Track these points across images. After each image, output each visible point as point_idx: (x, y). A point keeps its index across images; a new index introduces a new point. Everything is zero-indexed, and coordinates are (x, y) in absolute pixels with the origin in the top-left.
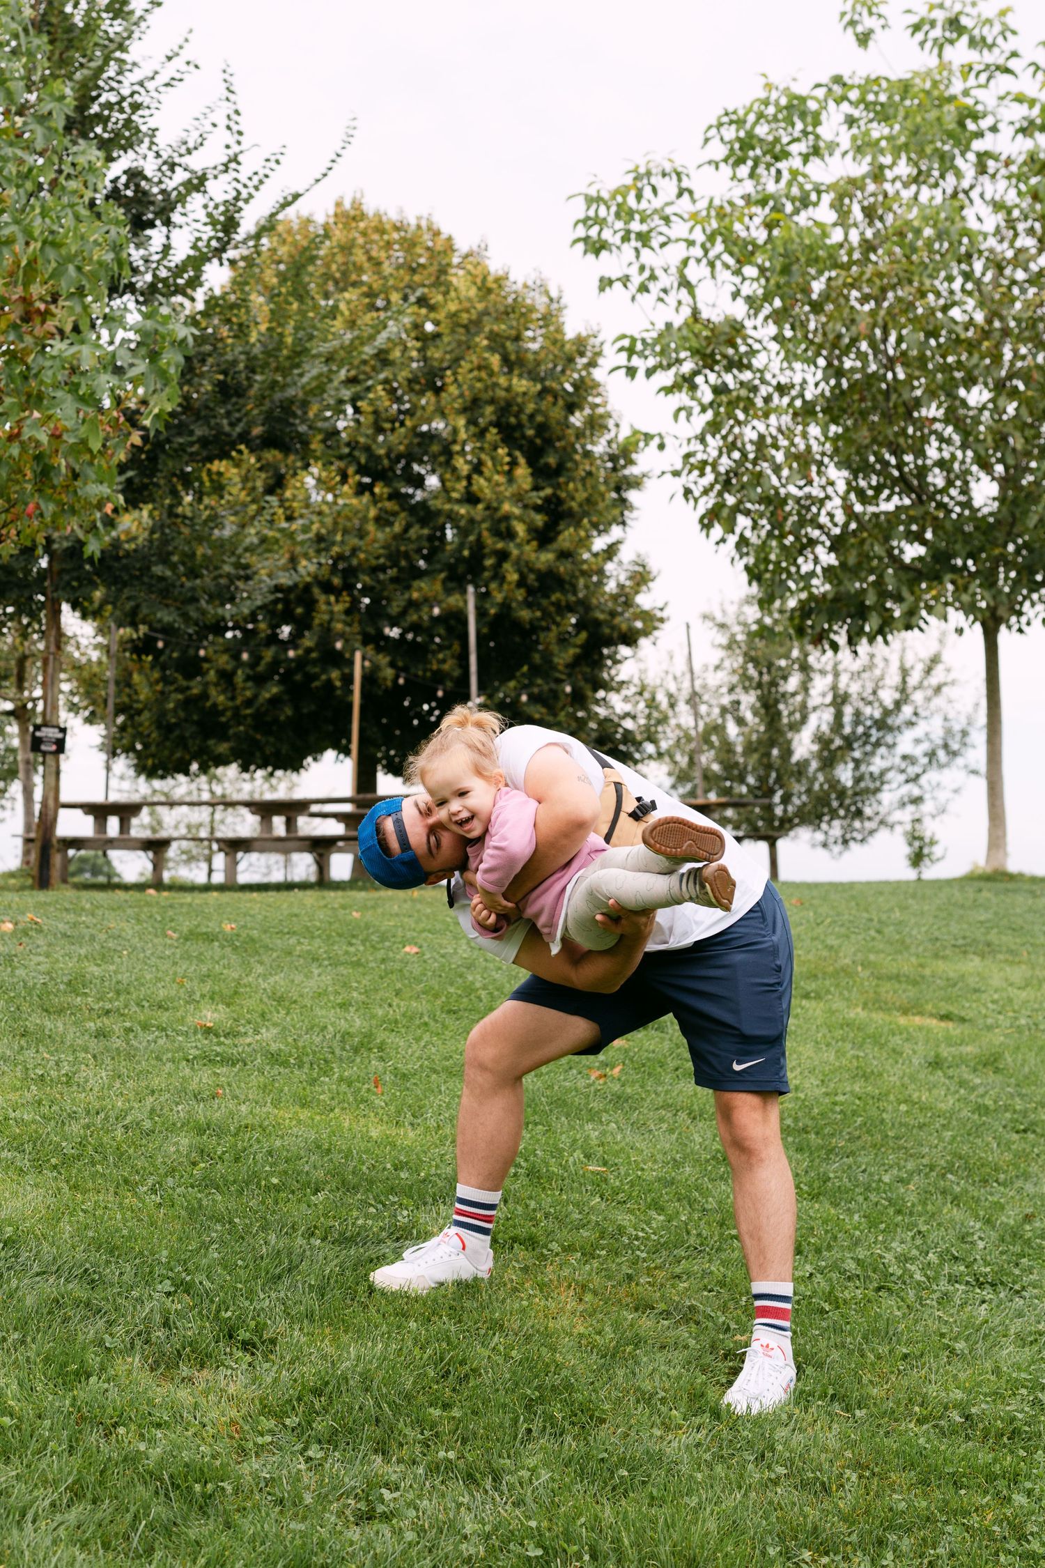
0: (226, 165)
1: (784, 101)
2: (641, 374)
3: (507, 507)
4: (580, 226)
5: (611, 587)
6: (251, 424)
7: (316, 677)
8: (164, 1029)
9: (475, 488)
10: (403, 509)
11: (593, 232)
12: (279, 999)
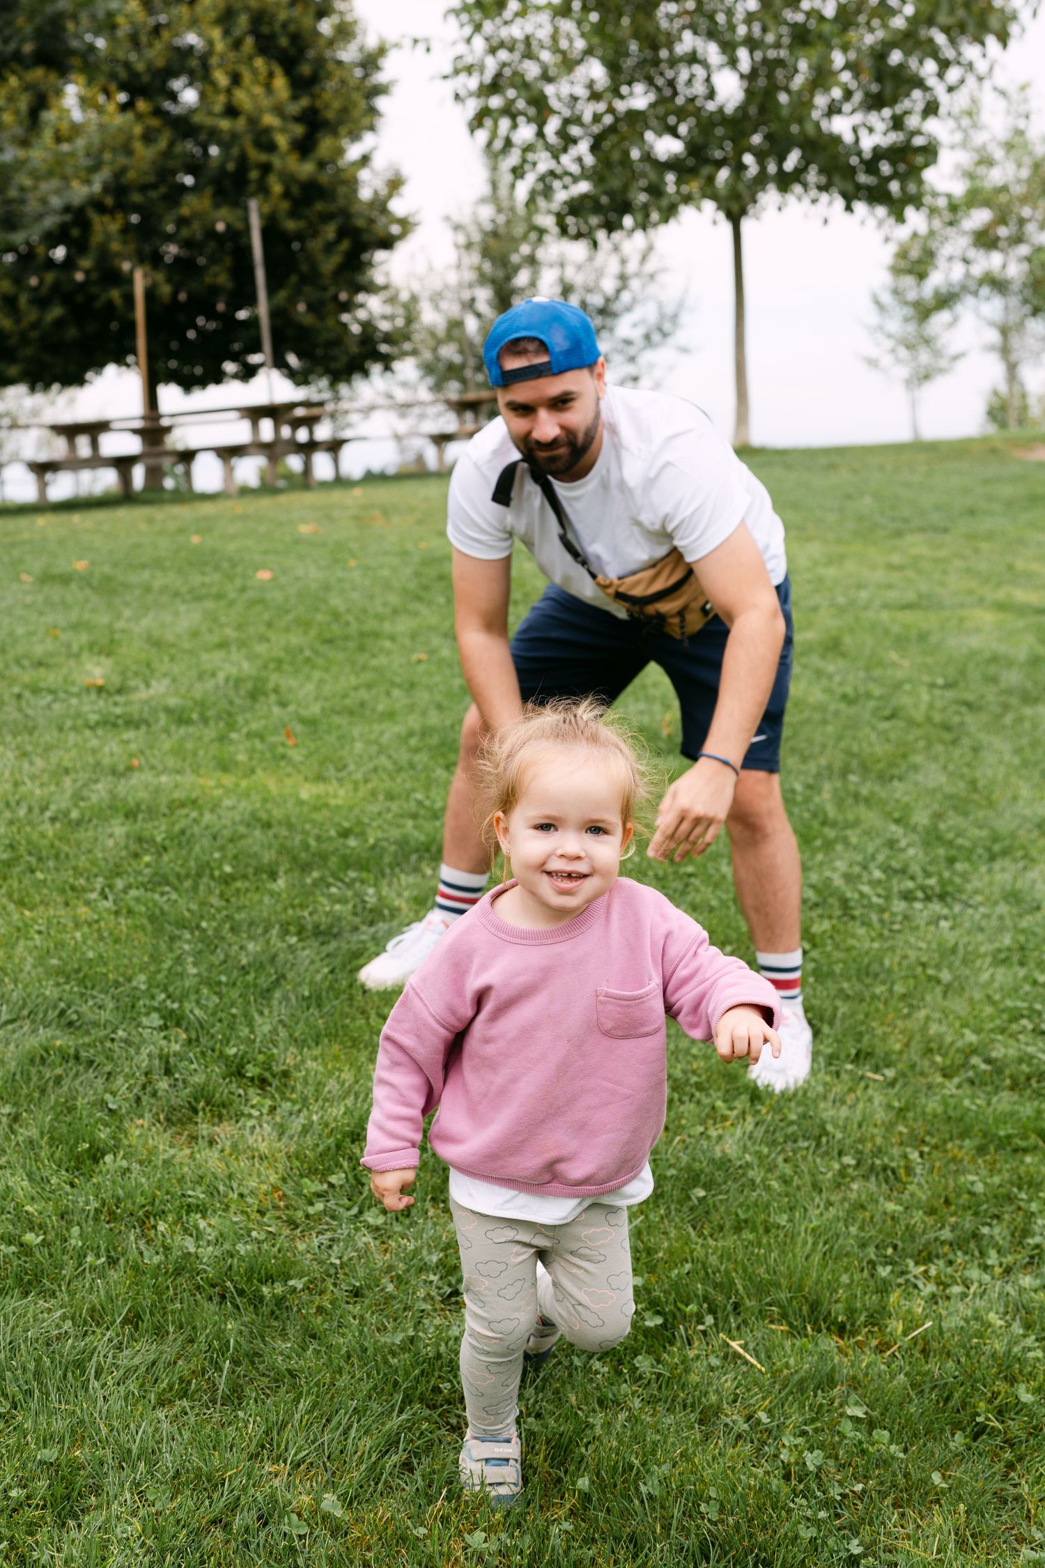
3: (268, 119)
5: (365, 194)
6: (21, 42)
7: (97, 298)
8: (54, 692)
9: (235, 102)
10: (166, 125)
12: (157, 643)
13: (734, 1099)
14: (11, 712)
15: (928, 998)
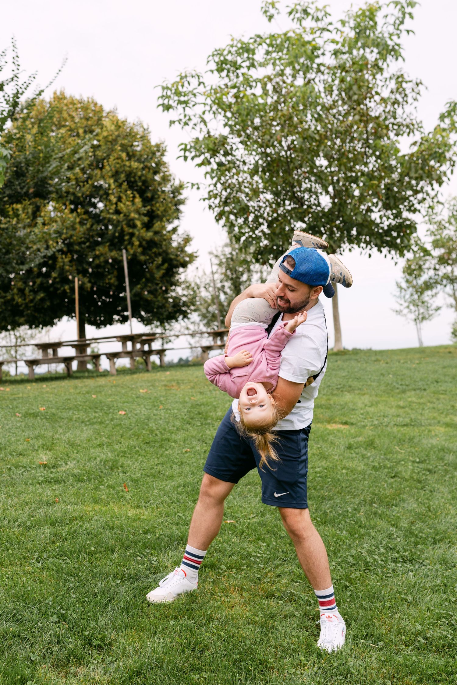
0: (12, 79)
1: (239, 45)
2: (189, 159)
3: (133, 215)
4: (160, 99)
5: (174, 244)
6: (29, 188)
7: (59, 289)
8: (25, 467)
9: (119, 208)
10: (90, 218)
11: (166, 102)
12: (72, 445)
13: (309, 656)
14: (5, 476)
15: (401, 608)
